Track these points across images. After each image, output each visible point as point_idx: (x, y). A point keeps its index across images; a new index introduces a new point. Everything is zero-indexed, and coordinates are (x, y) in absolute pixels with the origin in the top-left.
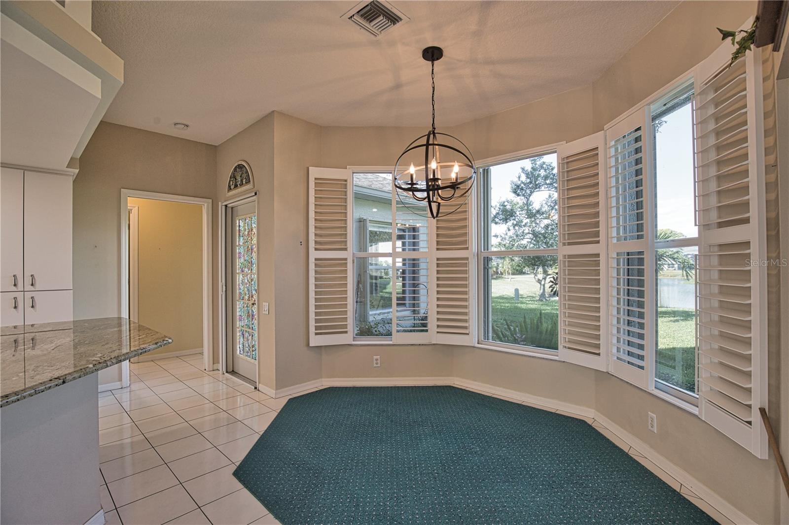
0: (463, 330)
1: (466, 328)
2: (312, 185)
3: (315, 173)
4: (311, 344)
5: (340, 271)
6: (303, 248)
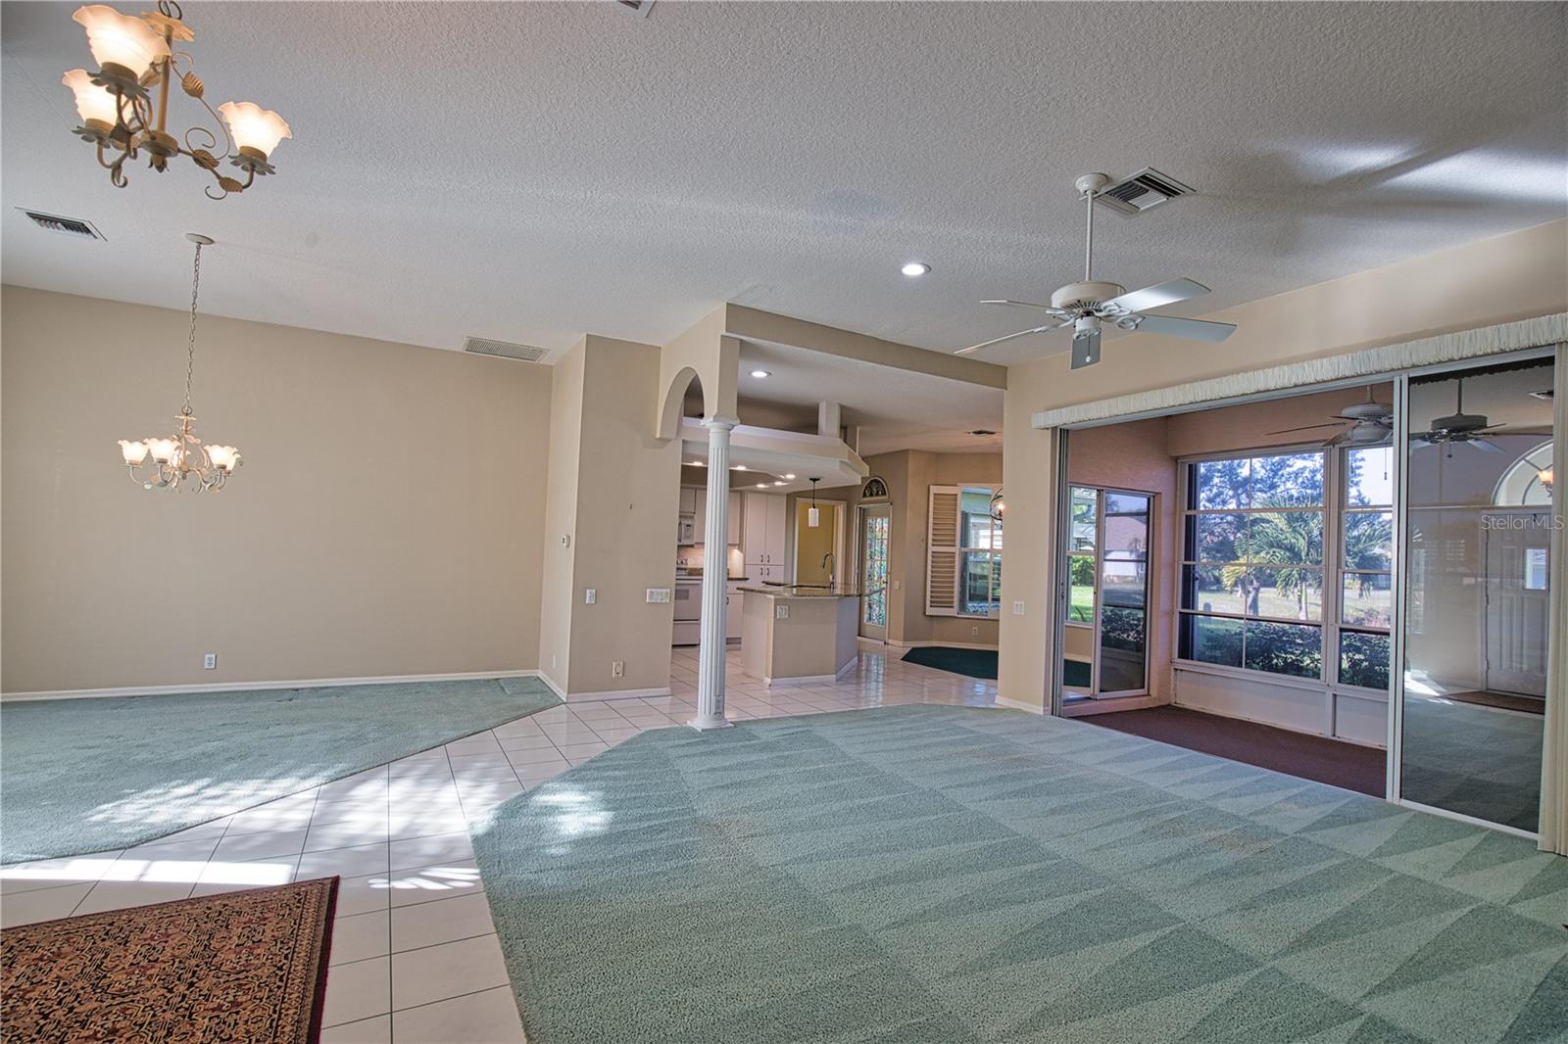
2: (932, 498)
3: (934, 489)
4: (927, 613)
5: (950, 562)
6: (923, 545)
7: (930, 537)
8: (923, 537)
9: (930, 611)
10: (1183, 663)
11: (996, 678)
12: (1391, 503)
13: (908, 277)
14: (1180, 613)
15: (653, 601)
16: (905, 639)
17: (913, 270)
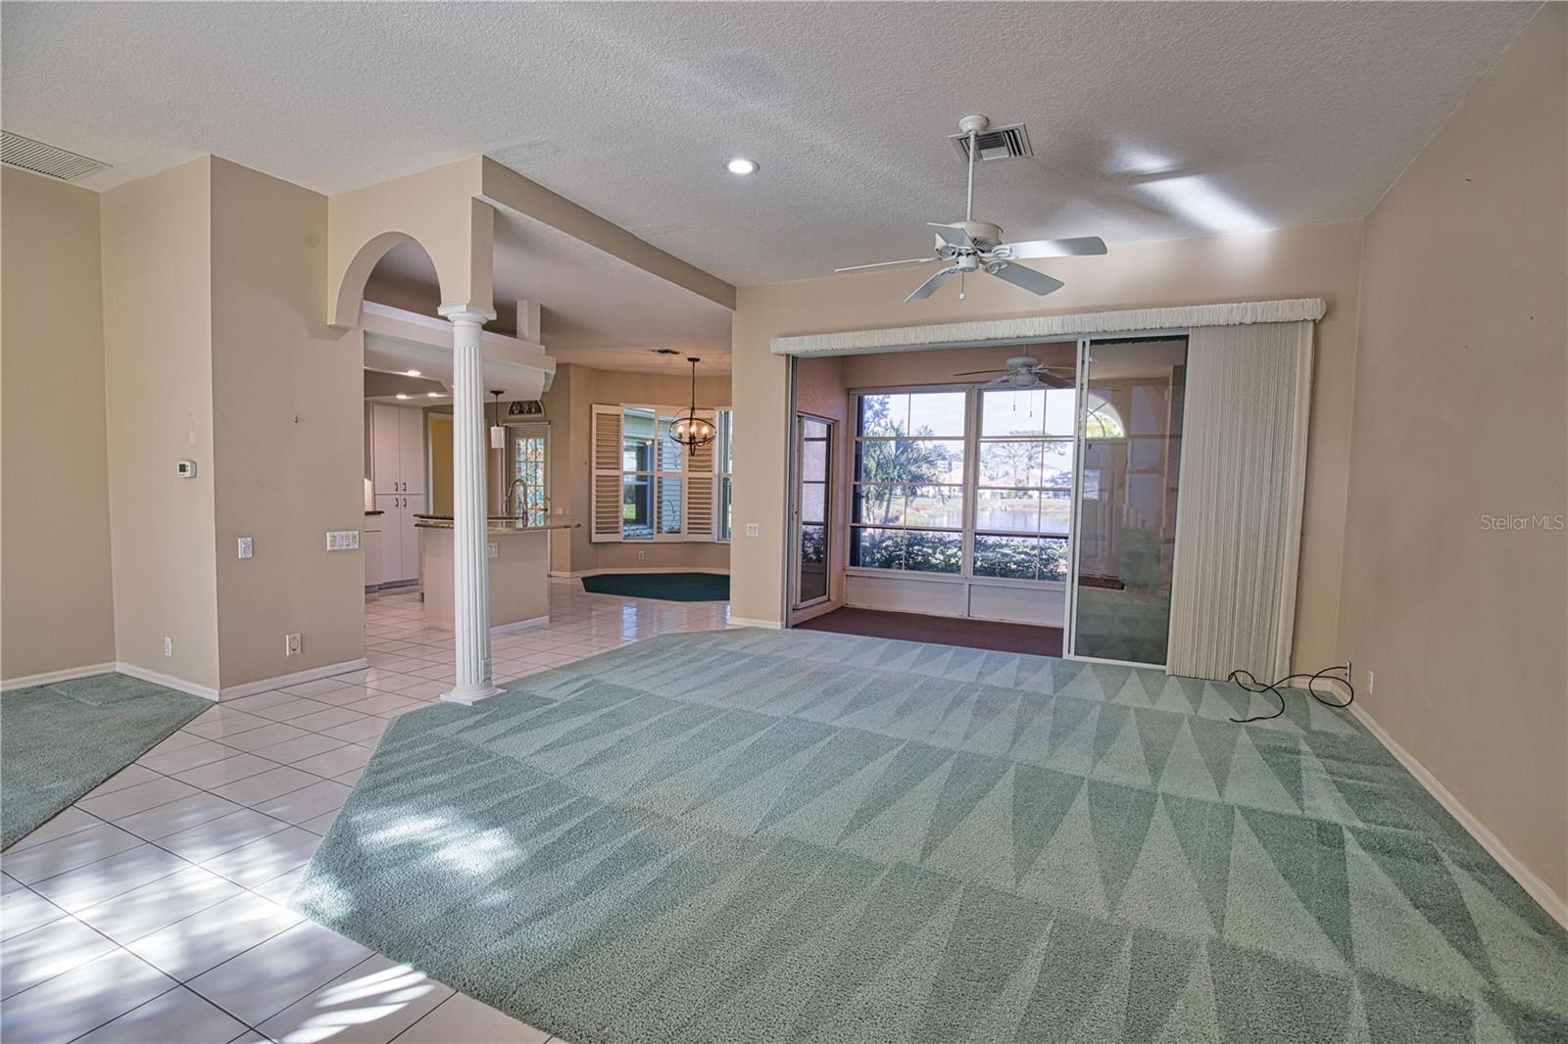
0: (707, 531)
1: (709, 529)
2: (594, 418)
3: (596, 409)
4: (593, 541)
5: (614, 486)
6: (587, 468)
7: (594, 459)
8: (587, 460)
9: (596, 538)
10: (853, 570)
11: (729, 599)
12: (1072, 434)
13: (732, 173)
14: (852, 527)
15: (336, 548)
16: (573, 570)
17: (741, 167)
